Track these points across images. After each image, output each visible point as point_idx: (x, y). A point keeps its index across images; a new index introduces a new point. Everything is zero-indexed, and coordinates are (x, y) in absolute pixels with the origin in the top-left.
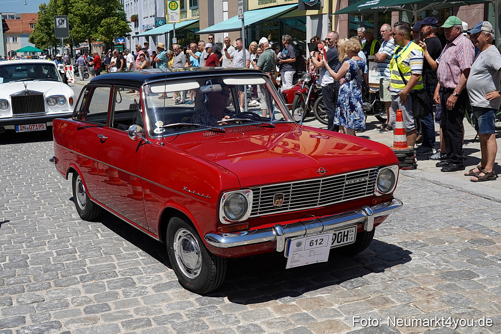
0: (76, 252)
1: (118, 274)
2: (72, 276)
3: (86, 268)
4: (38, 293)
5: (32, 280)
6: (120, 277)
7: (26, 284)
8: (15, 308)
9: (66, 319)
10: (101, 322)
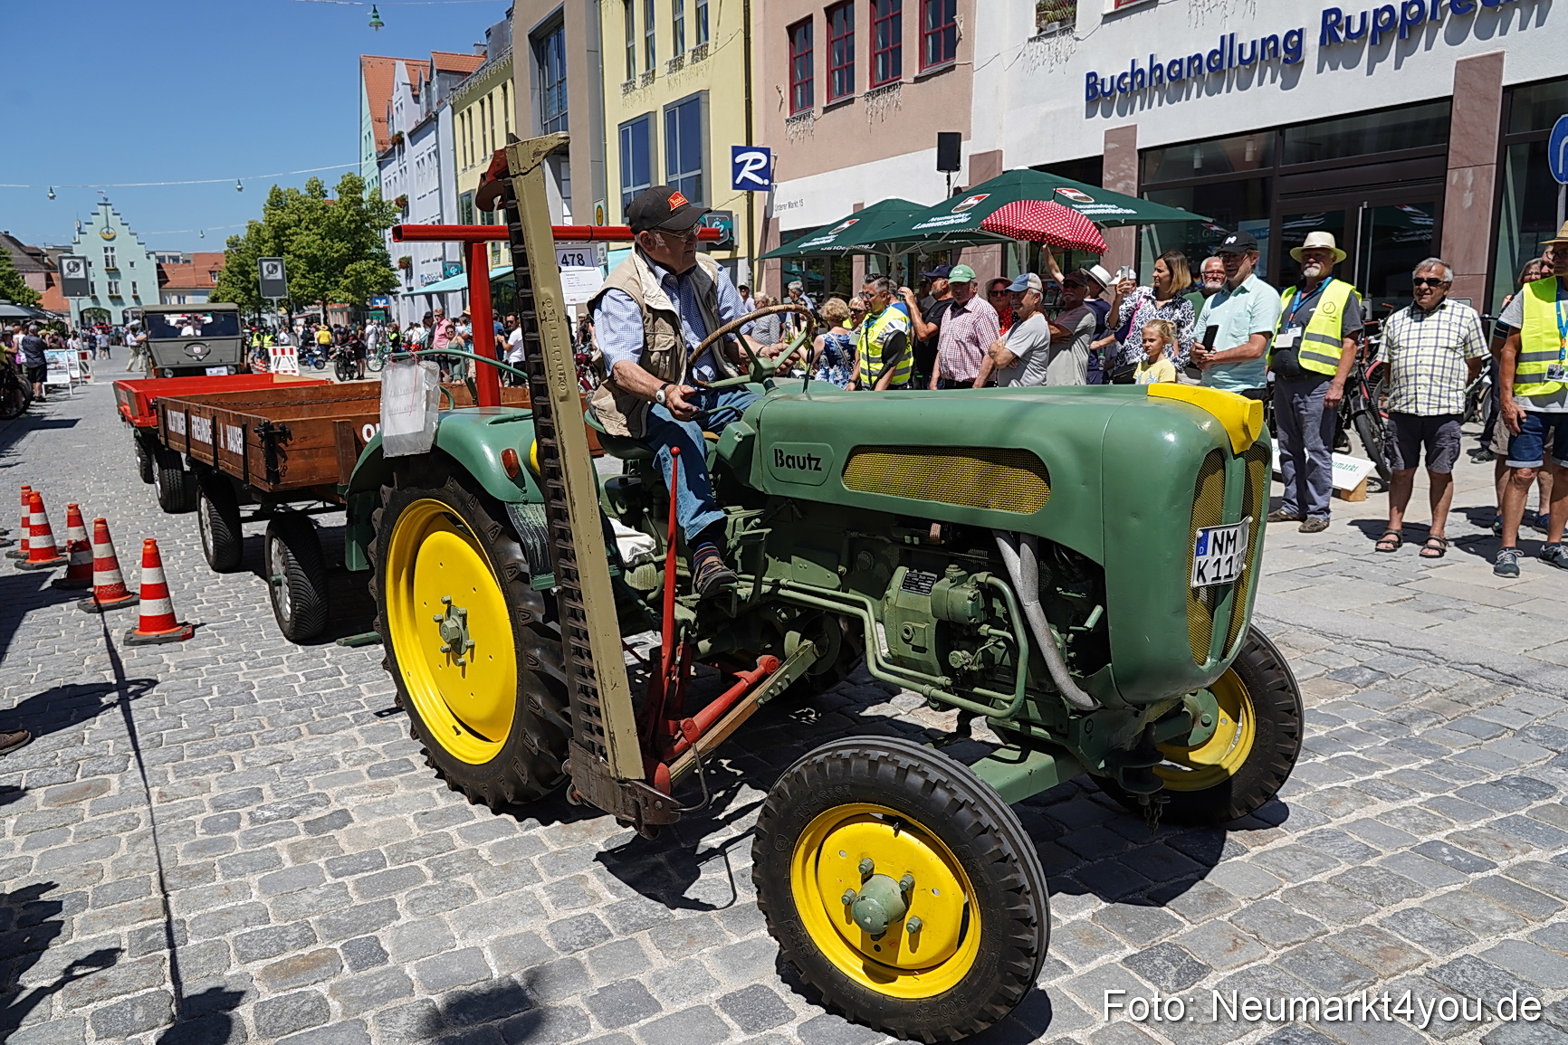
0: (341, 674)
2: (339, 716)
3: (361, 700)
4: (279, 746)
5: (266, 725)
7: (255, 732)
8: (240, 775)
9: (337, 788)
10: (401, 791)
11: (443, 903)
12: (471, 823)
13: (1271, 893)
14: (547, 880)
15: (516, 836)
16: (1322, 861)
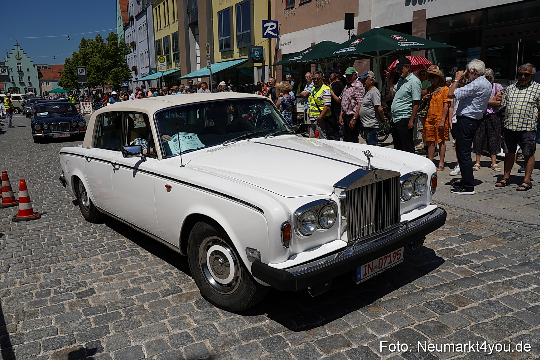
1: (127, 247)
2: (94, 250)
3: (104, 244)
4: (69, 262)
5: (65, 254)
6: (128, 249)
7: (60, 257)
8: (53, 274)
9: (90, 280)
10: (116, 281)
11: (127, 327)
12: (143, 294)
13: (466, 327)
14: (170, 318)
15: (160, 299)
16: (488, 313)
